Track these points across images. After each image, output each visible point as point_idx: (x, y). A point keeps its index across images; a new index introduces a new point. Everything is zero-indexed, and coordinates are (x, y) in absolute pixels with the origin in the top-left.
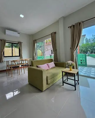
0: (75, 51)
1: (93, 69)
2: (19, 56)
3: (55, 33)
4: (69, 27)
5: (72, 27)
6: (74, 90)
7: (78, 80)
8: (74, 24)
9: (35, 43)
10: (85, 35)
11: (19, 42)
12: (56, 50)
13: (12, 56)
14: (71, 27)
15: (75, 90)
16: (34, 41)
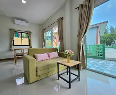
0: (82, 39)
1: (112, 63)
2: (29, 45)
3: (62, 18)
4: (76, 9)
5: (80, 8)
6: (68, 88)
7: (79, 76)
8: (82, 3)
9: (44, 32)
10: (107, 22)
11: (28, 32)
12: (63, 39)
13: (22, 45)
14: (78, 8)
15: (70, 88)
16: (43, 30)
